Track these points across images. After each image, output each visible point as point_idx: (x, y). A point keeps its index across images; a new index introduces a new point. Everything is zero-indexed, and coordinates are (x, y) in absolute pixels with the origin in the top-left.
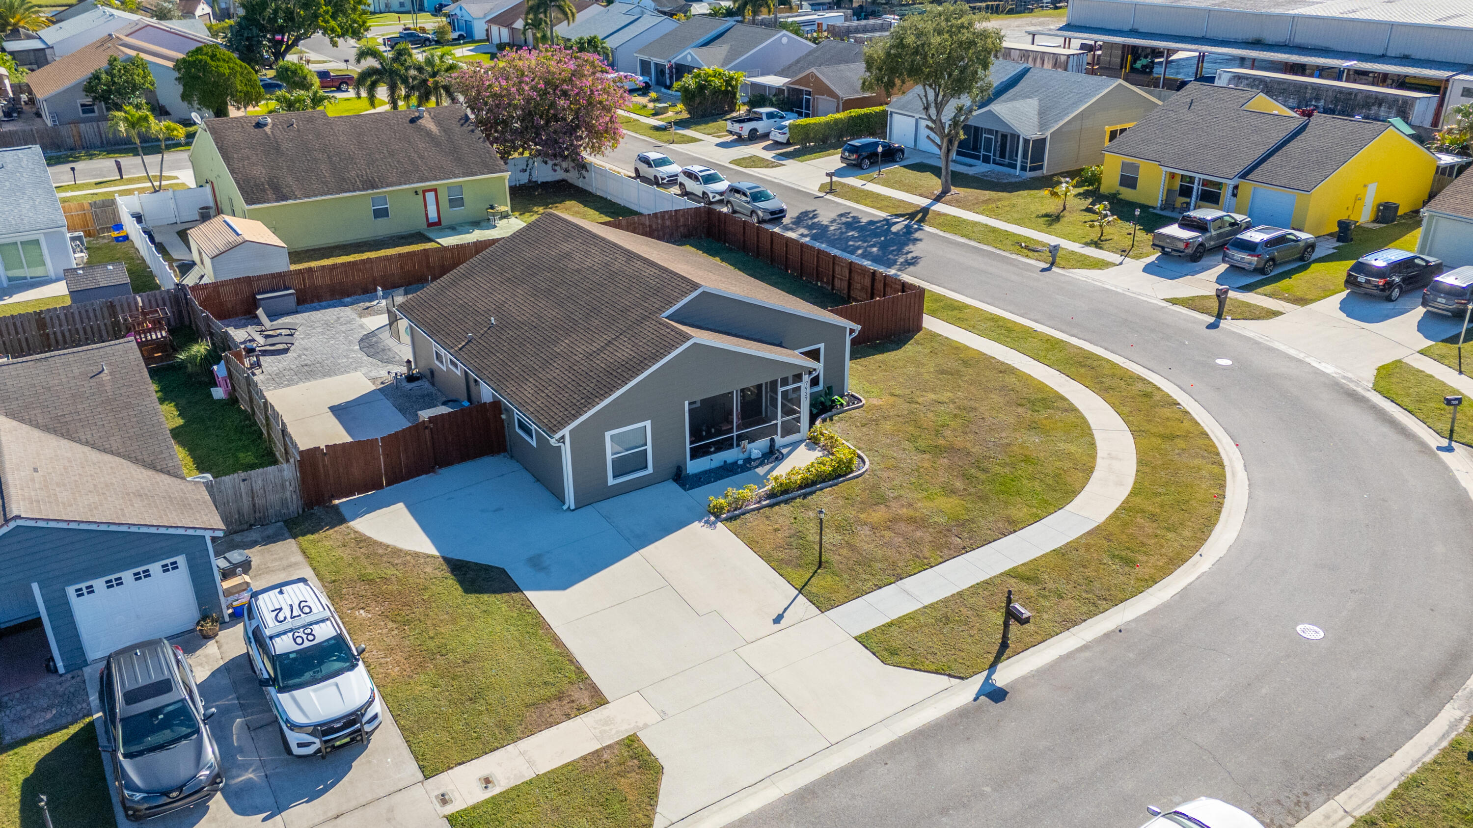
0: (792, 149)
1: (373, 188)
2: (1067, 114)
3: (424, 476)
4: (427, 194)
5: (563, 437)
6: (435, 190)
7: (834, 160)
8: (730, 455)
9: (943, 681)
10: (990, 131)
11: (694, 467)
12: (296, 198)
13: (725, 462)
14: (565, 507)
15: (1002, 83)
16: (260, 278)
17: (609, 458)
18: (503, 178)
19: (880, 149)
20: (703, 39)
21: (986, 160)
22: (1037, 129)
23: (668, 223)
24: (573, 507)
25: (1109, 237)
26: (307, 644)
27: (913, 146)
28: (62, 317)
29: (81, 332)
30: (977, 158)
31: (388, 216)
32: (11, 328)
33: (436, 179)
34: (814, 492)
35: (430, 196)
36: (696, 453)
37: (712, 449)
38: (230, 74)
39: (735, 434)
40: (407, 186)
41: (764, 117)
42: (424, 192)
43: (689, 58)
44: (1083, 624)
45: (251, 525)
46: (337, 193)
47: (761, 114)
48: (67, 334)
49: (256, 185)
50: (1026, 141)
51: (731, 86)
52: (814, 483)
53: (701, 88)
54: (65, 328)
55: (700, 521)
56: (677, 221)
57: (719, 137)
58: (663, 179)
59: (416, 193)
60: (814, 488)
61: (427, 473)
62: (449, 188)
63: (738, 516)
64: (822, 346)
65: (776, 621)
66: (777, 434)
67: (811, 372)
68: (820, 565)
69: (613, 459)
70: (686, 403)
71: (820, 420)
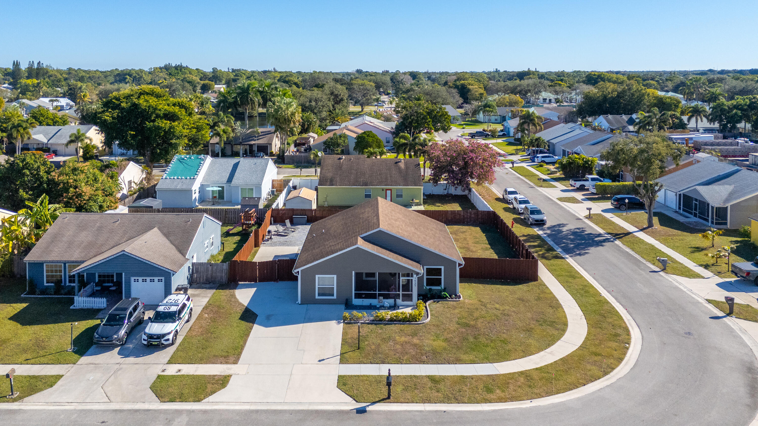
0: (597, 196)
1: (366, 185)
2: (744, 196)
3: (273, 282)
4: (387, 191)
5: (298, 272)
6: (391, 190)
7: (608, 205)
8: (374, 302)
9: (350, 399)
10: (696, 200)
11: (356, 302)
12: (336, 185)
13: (371, 304)
14: (297, 302)
15: (719, 175)
16: (297, 210)
17: (317, 286)
18: (421, 189)
19: (627, 201)
20: (592, 142)
21: (695, 215)
22: (722, 202)
23: (473, 216)
24: (300, 303)
25: (720, 264)
26: (166, 310)
27: (663, 203)
28: (233, 212)
29: (237, 218)
30: (691, 213)
31: (370, 197)
32: (217, 212)
33: (391, 185)
34: (391, 324)
35: (389, 192)
36: (358, 296)
37: (363, 296)
38: (372, 142)
39: (377, 292)
40: (379, 187)
41: (590, 180)
42: (386, 190)
43: (579, 150)
44: (434, 404)
45: (210, 283)
46: (351, 186)
47: (588, 178)
48: (233, 218)
49: (326, 179)
50: (713, 208)
51: (588, 164)
52: (395, 321)
53: (570, 163)
54: (233, 216)
55: (336, 320)
56: (478, 216)
57: (567, 187)
58: (510, 200)
59: (383, 190)
60: (392, 323)
61: (274, 281)
62: (397, 190)
63: (352, 323)
64: (443, 268)
65: (320, 361)
66: (400, 299)
67: (417, 274)
68: (359, 348)
69: (318, 287)
70: (353, 272)
71: (432, 301)
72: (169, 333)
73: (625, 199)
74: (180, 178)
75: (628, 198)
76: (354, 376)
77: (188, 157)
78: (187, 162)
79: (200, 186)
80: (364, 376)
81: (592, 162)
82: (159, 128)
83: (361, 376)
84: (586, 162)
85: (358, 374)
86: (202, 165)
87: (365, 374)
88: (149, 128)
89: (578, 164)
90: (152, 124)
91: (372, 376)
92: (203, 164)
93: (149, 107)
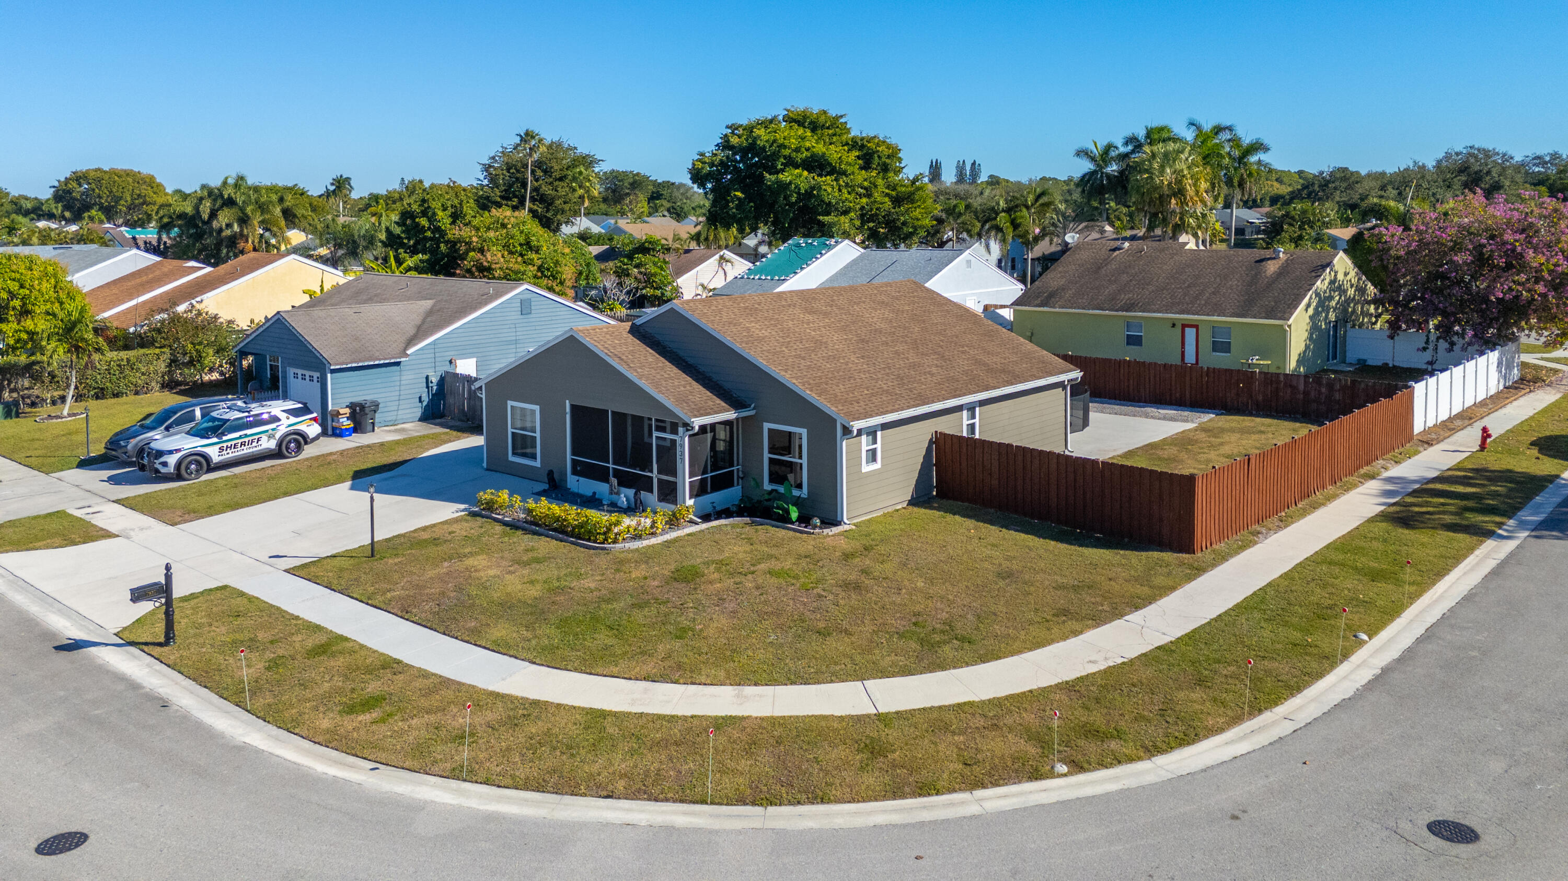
1: (1127, 310)
4: (1187, 329)
5: (480, 388)
6: (1197, 327)
8: (602, 488)
11: (576, 484)
12: (1053, 306)
13: (594, 493)
17: (510, 429)
18: (1281, 327)
23: (1337, 396)
24: (485, 466)
33: (1199, 313)
35: (1190, 332)
36: (580, 470)
39: (613, 466)
40: (1164, 315)
42: (1184, 326)
46: (1089, 309)
49: (1040, 293)
59: (1174, 325)
62: (1214, 327)
64: (805, 433)
66: (653, 493)
67: (686, 426)
69: (512, 432)
70: (569, 403)
71: (747, 520)
72: (170, 452)
74: (763, 277)
77: (810, 241)
86: (818, 256)
92: (823, 255)
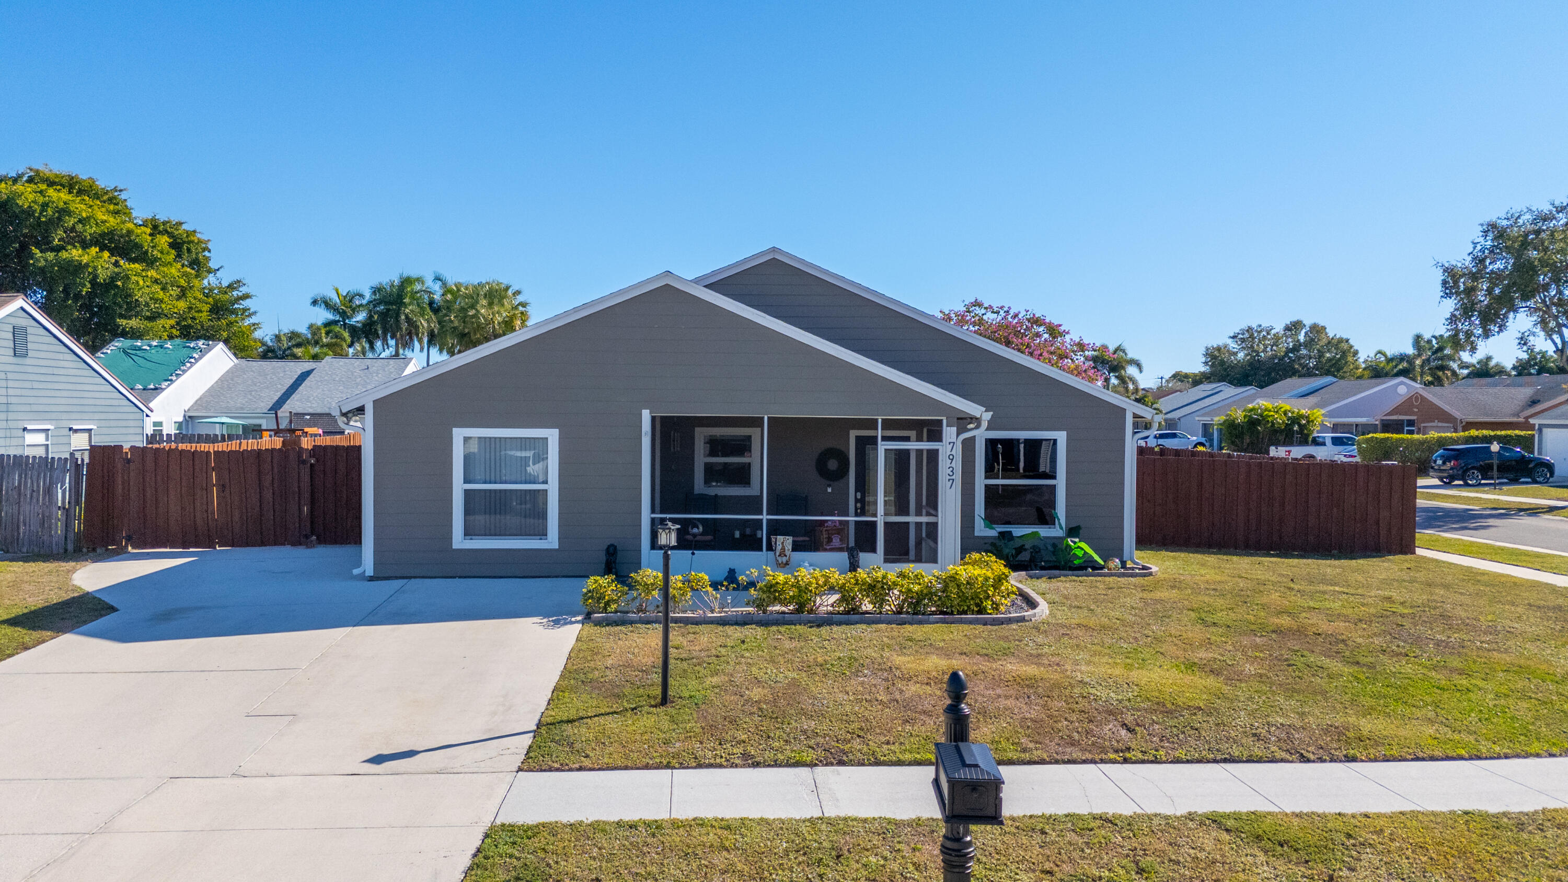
3: (287, 547)
8: (747, 564)
13: (732, 572)
14: (356, 572)
17: (458, 487)
24: (370, 572)
39: (766, 517)
41: (1329, 442)
47: (1323, 439)
53: (1253, 423)
55: (546, 616)
61: (296, 544)
63: (632, 622)
64: (1061, 437)
65: (378, 759)
66: (874, 550)
67: (963, 421)
68: (664, 700)
69: (467, 492)
70: (646, 415)
73: (1489, 440)
75: (1499, 439)
76: (619, 824)
77: (155, 343)
78: (146, 355)
79: (180, 419)
80: (700, 823)
81: (1308, 422)
82: (77, 268)
83: (676, 824)
84: (1295, 420)
85: (649, 816)
86: (193, 360)
87: (707, 813)
88: (42, 270)
89: (1273, 424)
90: (50, 256)
91: (763, 821)
92: (197, 360)
93: (45, 206)
